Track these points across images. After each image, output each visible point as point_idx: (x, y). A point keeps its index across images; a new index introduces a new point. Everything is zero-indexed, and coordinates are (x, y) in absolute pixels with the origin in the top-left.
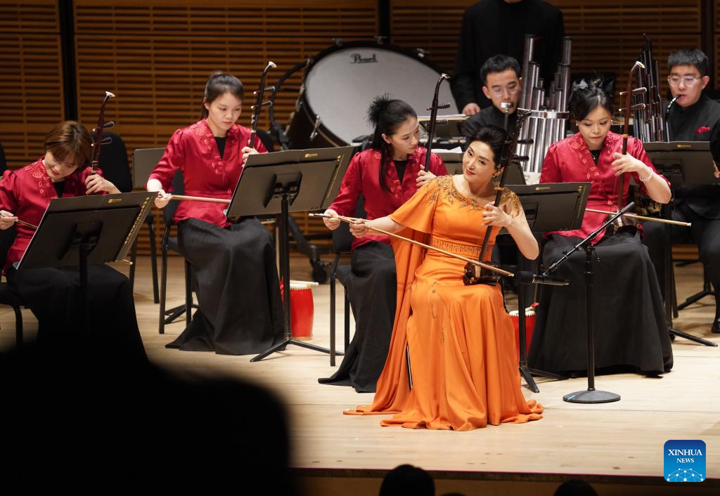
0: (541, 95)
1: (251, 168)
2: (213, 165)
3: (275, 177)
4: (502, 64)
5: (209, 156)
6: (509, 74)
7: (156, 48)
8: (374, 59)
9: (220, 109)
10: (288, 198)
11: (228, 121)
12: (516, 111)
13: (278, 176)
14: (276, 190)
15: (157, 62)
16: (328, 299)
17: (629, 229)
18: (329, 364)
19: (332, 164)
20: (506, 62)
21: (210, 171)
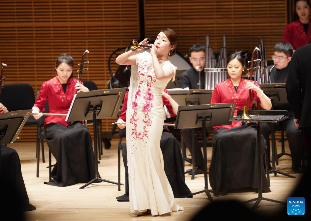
1: (79, 99)
2: (61, 97)
3: (90, 102)
4: (199, 48)
5: (59, 93)
7: (36, 46)
9: (61, 70)
10: (96, 112)
11: (65, 76)
12: (203, 70)
13: (91, 102)
14: (91, 109)
15: (37, 52)
16: (117, 160)
18: (118, 190)
19: (117, 96)
20: (201, 48)
21: (59, 100)
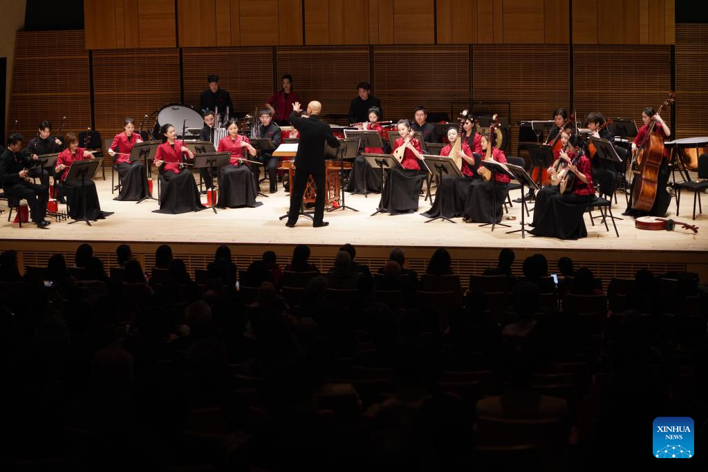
0: (220, 124)
2: (127, 144)
4: (209, 113)
6: (210, 116)
8: (178, 109)
9: (128, 128)
10: (146, 155)
11: (131, 131)
13: (143, 149)
14: (143, 153)
17: (244, 163)
21: (126, 146)
